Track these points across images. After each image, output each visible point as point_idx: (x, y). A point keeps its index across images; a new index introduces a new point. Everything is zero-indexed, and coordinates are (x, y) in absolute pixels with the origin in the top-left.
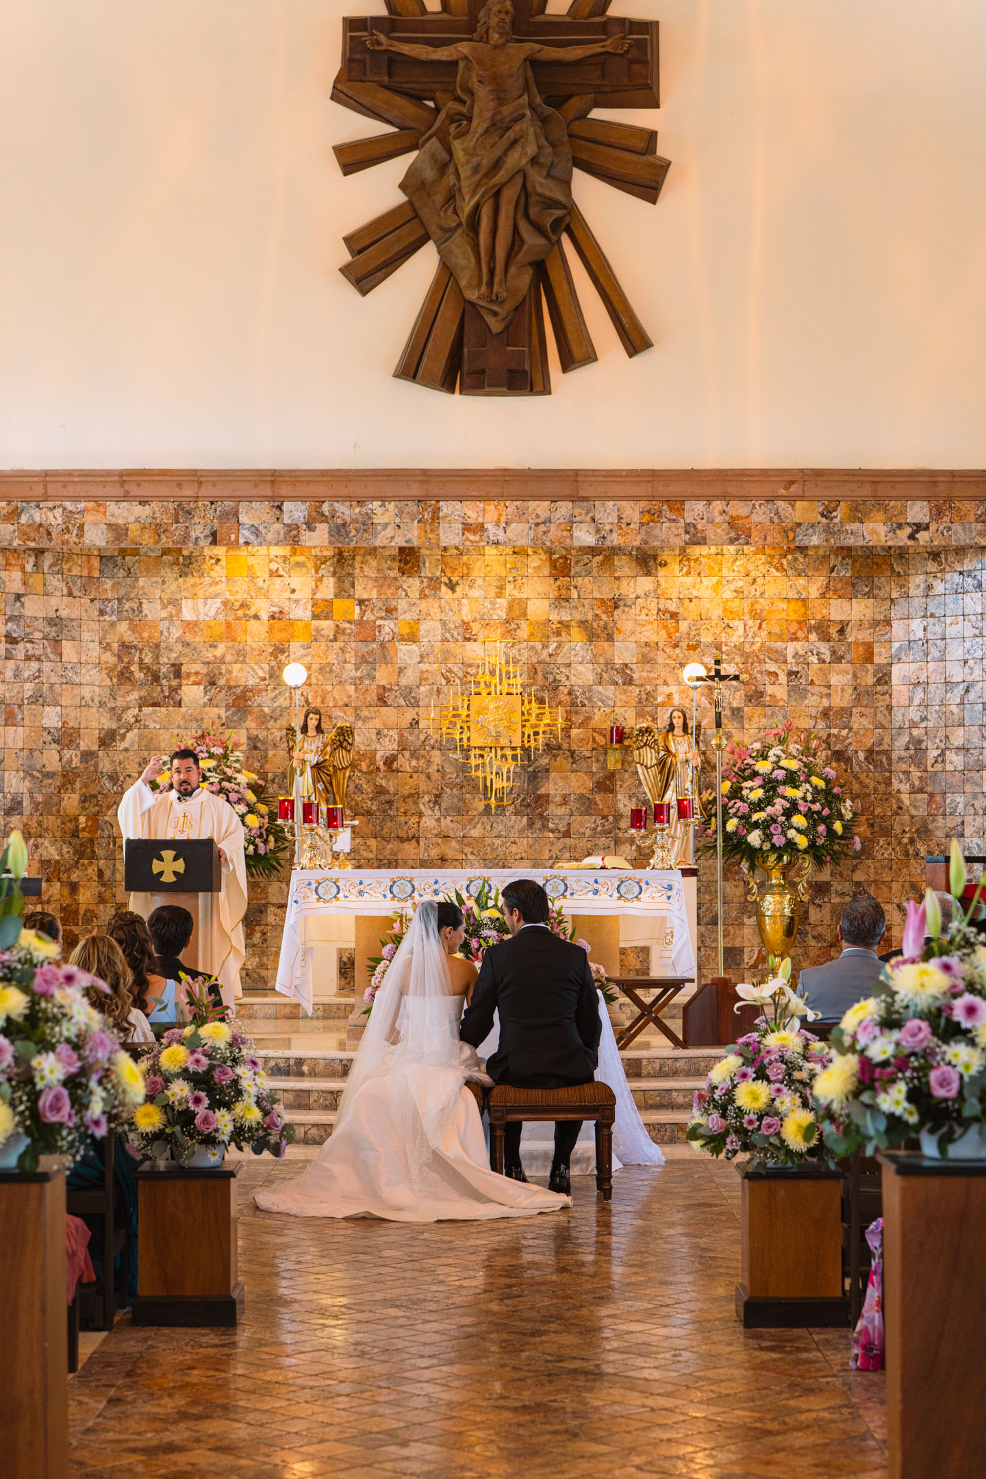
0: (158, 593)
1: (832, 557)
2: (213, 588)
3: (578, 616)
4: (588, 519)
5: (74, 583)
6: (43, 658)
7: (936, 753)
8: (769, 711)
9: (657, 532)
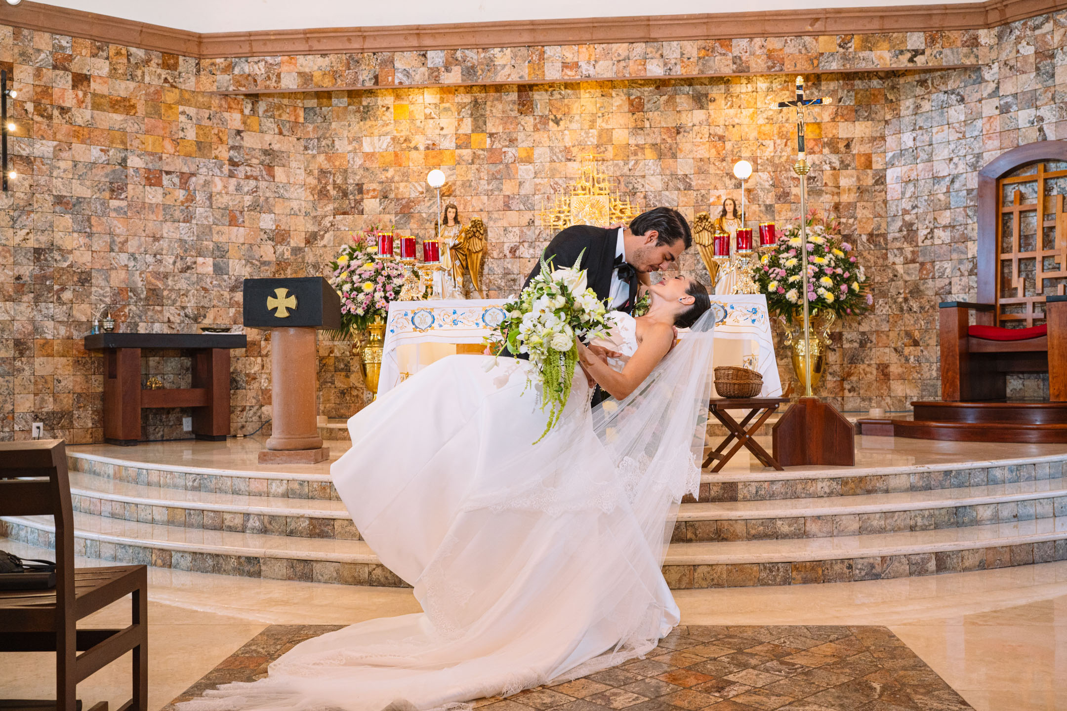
0: (345, 133)
1: (840, 91)
2: (384, 129)
3: (650, 140)
4: (658, 55)
5: (284, 126)
6: (260, 178)
7: (925, 232)
8: (793, 207)
9: (711, 63)
